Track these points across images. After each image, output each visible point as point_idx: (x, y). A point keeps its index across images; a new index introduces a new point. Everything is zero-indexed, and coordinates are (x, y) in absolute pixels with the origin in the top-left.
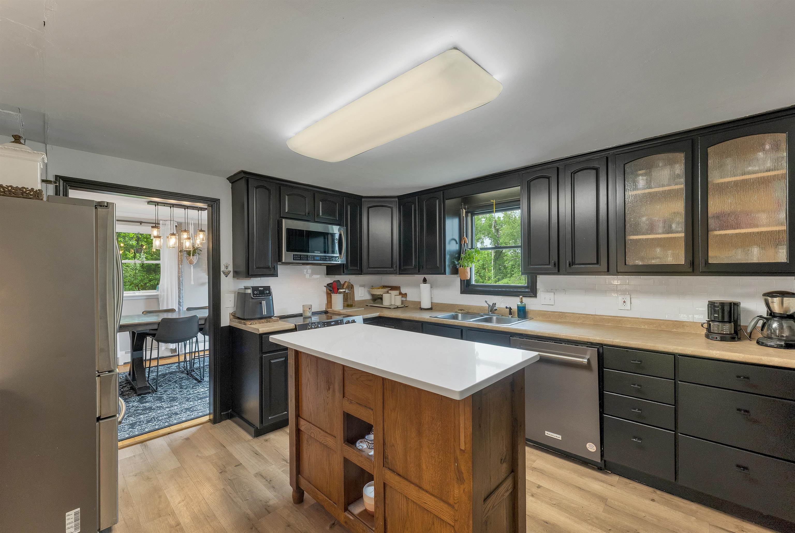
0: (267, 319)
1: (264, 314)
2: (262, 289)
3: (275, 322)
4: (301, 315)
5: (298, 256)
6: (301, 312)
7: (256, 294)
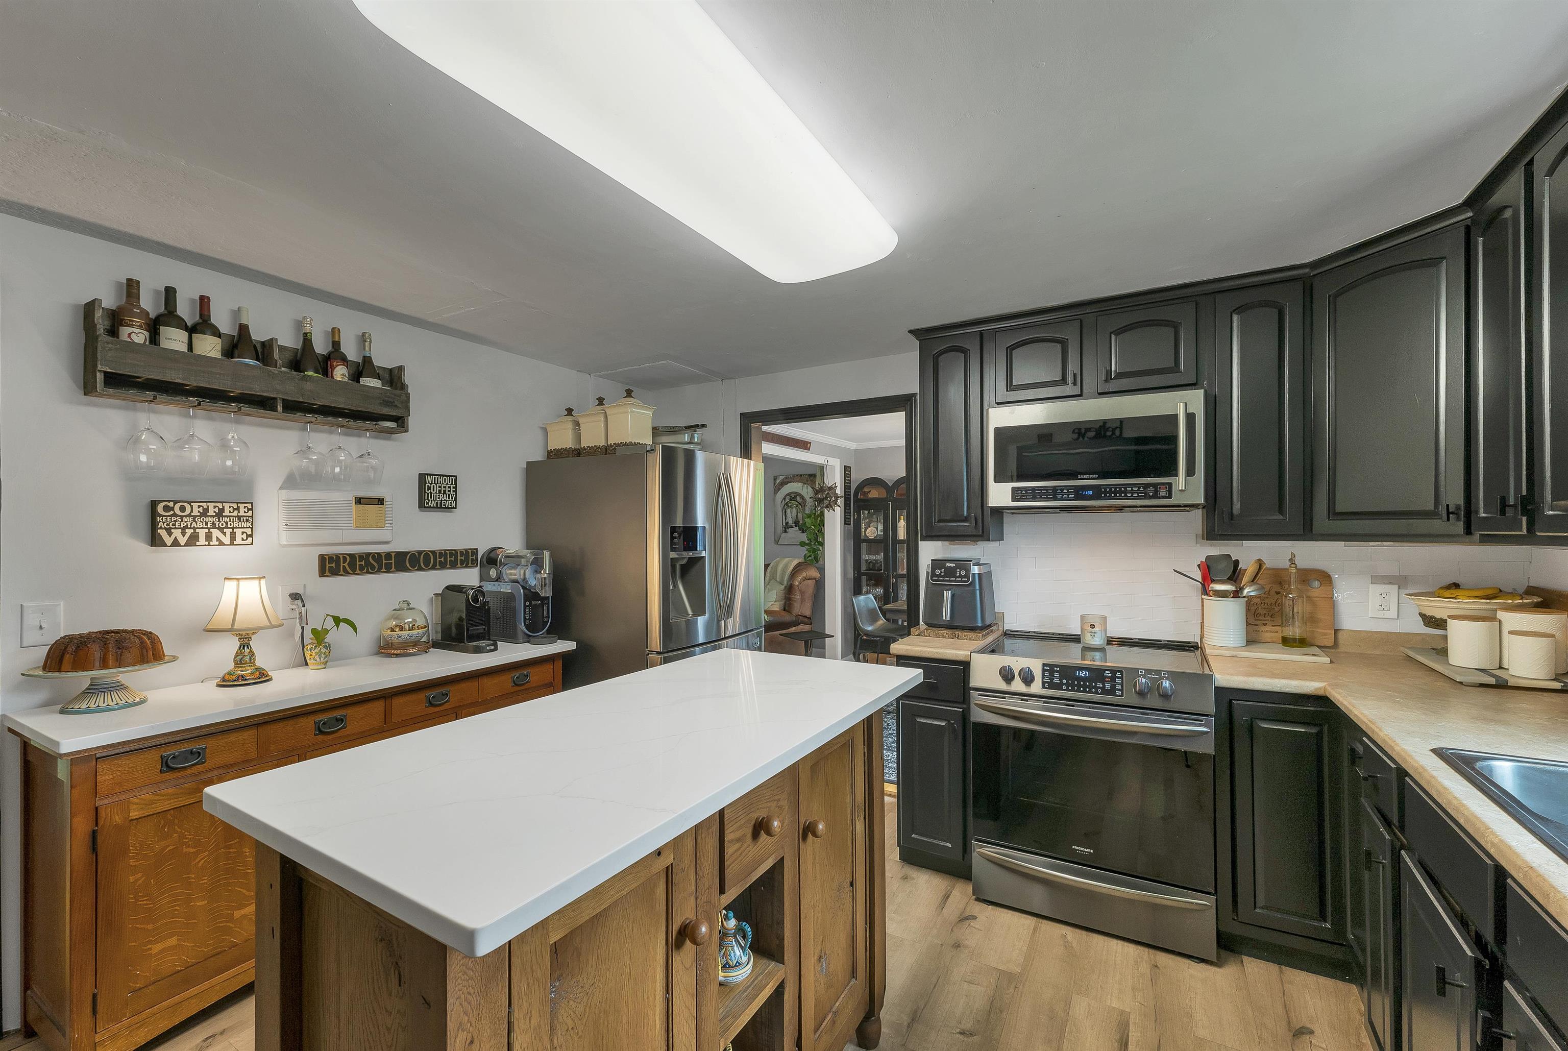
0: (953, 630)
1: (944, 618)
2: (952, 565)
3: (970, 639)
4: (1076, 639)
5: (1068, 490)
6: (1076, 630)
7: (939, 576)
